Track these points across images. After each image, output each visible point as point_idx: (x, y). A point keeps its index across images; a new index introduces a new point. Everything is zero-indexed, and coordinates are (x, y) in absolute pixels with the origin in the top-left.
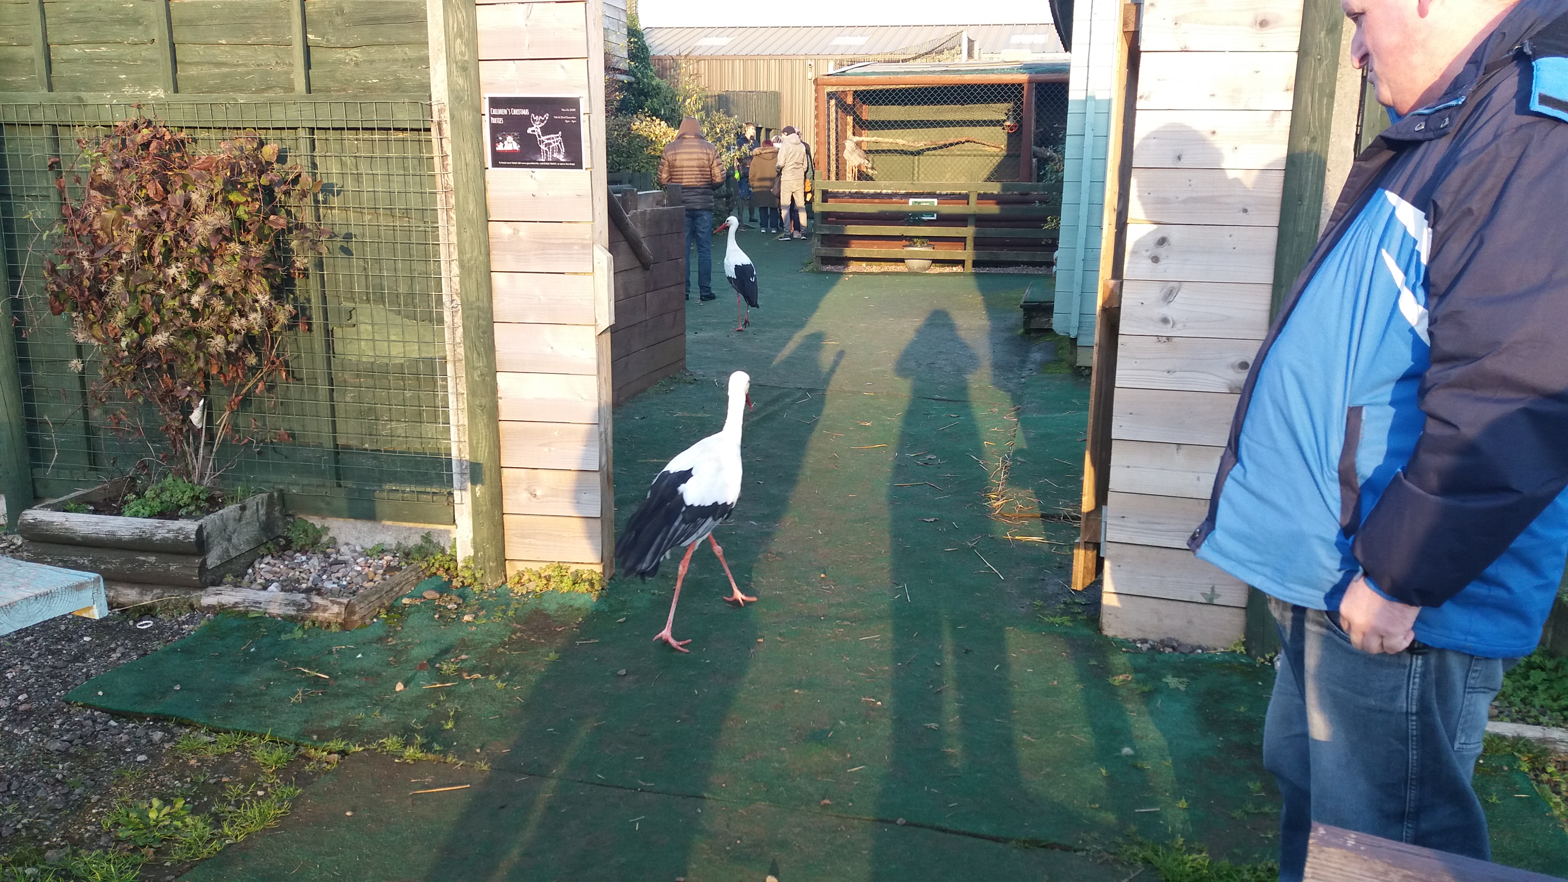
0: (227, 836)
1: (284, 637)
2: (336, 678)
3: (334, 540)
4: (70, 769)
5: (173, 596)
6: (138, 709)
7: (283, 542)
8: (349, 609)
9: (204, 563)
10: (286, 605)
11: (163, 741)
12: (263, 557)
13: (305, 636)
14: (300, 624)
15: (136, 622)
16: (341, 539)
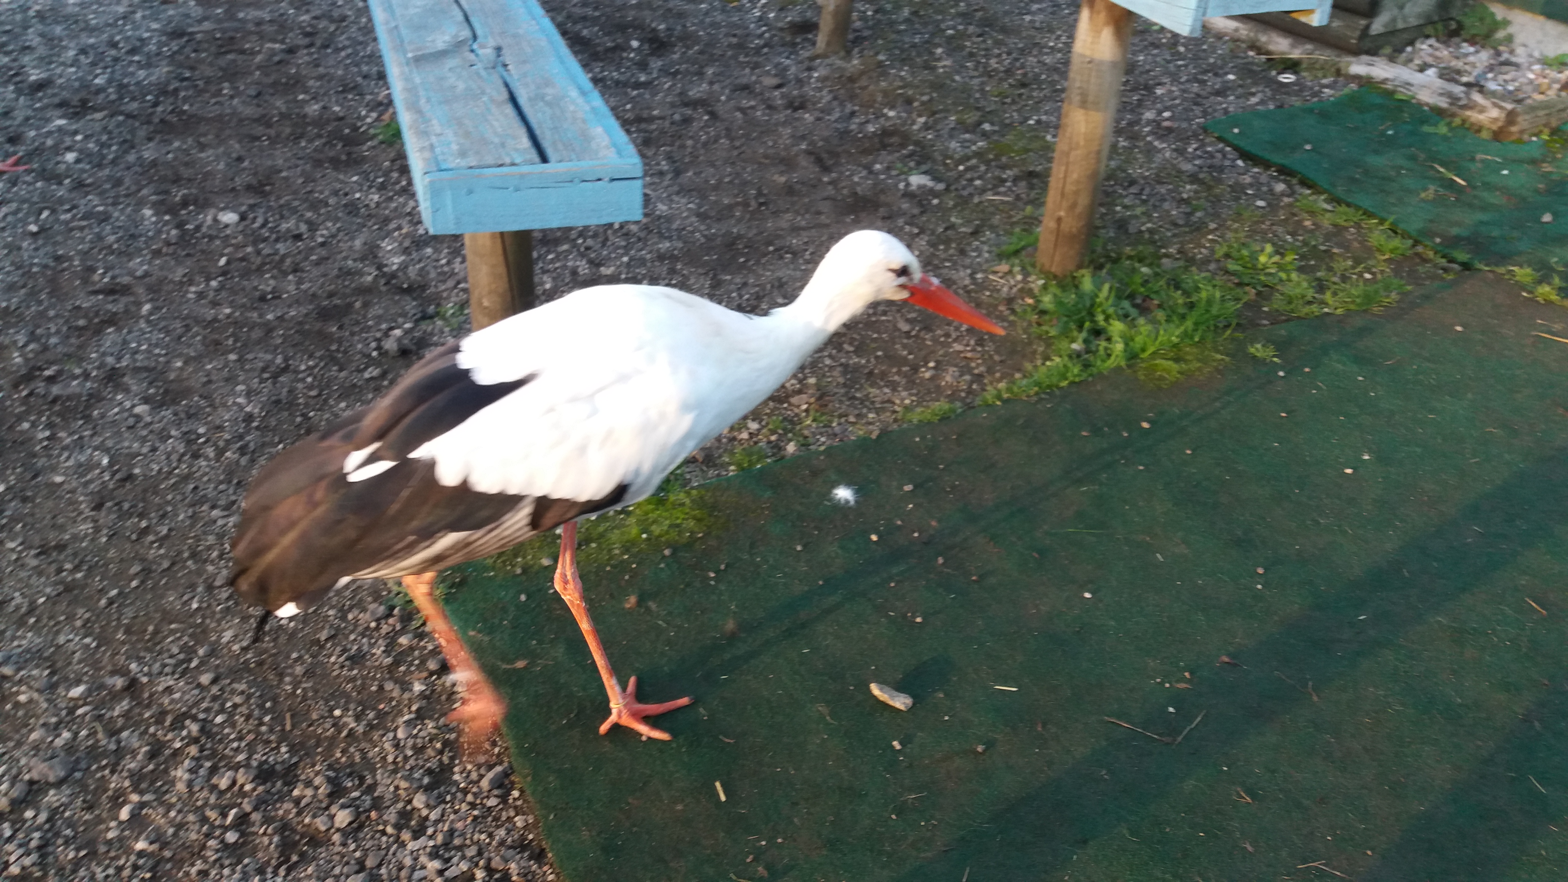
0: (1327, 305)
1: (1426, 129)
2: (1475, 188)
3: (1510, 39)
4: (1196, 192)
5: (1323, 56)
6: (1267, 156)
7: (1453, 25)
8: (1511, 118)
9: (1368, 27)
10: (1441, 95)
11: (1283, 194)
12: (1428, 37)
13: (1450, 134)
14: (1448, 120)
15: (1279, 73)
16: (1519, 39)
